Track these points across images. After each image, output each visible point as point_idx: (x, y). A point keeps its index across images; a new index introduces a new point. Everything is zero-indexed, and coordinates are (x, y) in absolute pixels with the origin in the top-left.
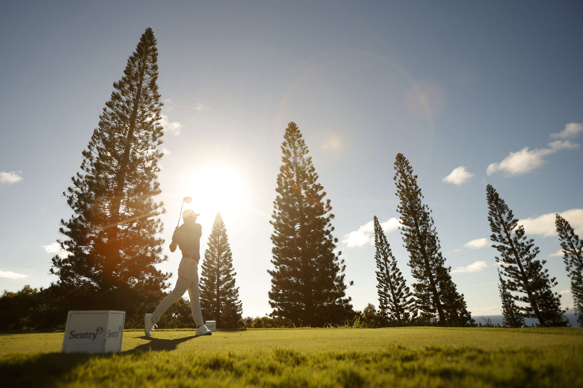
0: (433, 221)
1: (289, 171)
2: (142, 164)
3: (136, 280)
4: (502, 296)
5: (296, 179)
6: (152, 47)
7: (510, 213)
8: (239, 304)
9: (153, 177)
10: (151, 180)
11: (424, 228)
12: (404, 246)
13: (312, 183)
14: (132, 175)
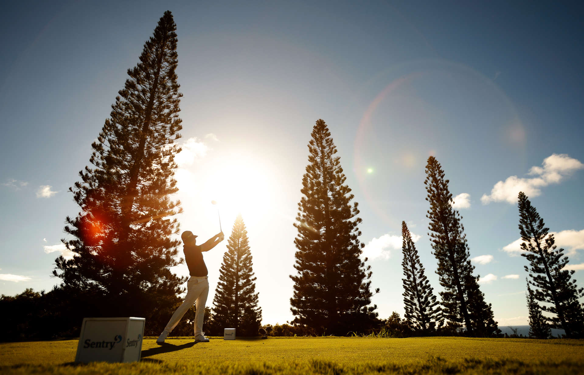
0: (463, 228)
1: (315, 171)
2: (158, 159)
3: (149, 285)
4: (529, 306)
5: (323, 181)
6: (171, 33)
7: (542, 221)
8: (259, 311)
9: (170, 174)
10: (168, 177)
11: (454, 235)
13: (339, 184)
14: (147, 171)
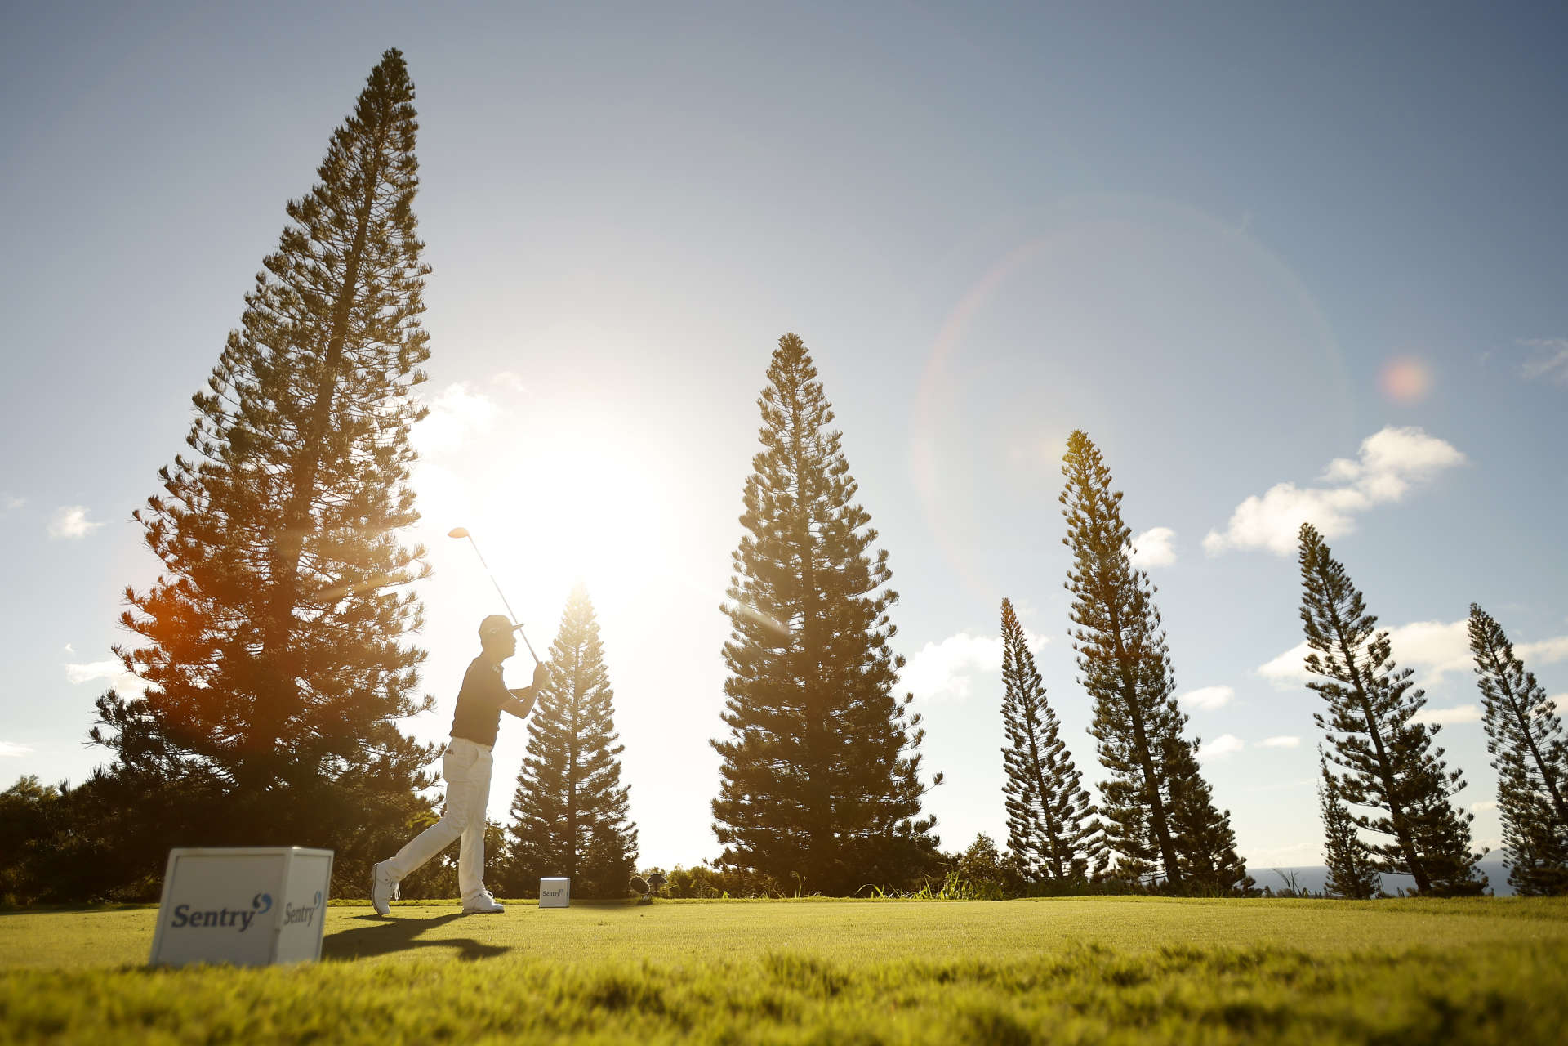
0: (1158, 617)
1: (778, 469)
2: (365, 436)
3: (343, 764)
4: (1326, 817)
5: (797, 493)
6: (402, 107)
7: (1358, 598)
8: (630, 832)
9: (397, 475)
10: (392, 482)
11: (1136, 634)
12: (1079, 682)
13: (839, 503)
14: (337, 468)
